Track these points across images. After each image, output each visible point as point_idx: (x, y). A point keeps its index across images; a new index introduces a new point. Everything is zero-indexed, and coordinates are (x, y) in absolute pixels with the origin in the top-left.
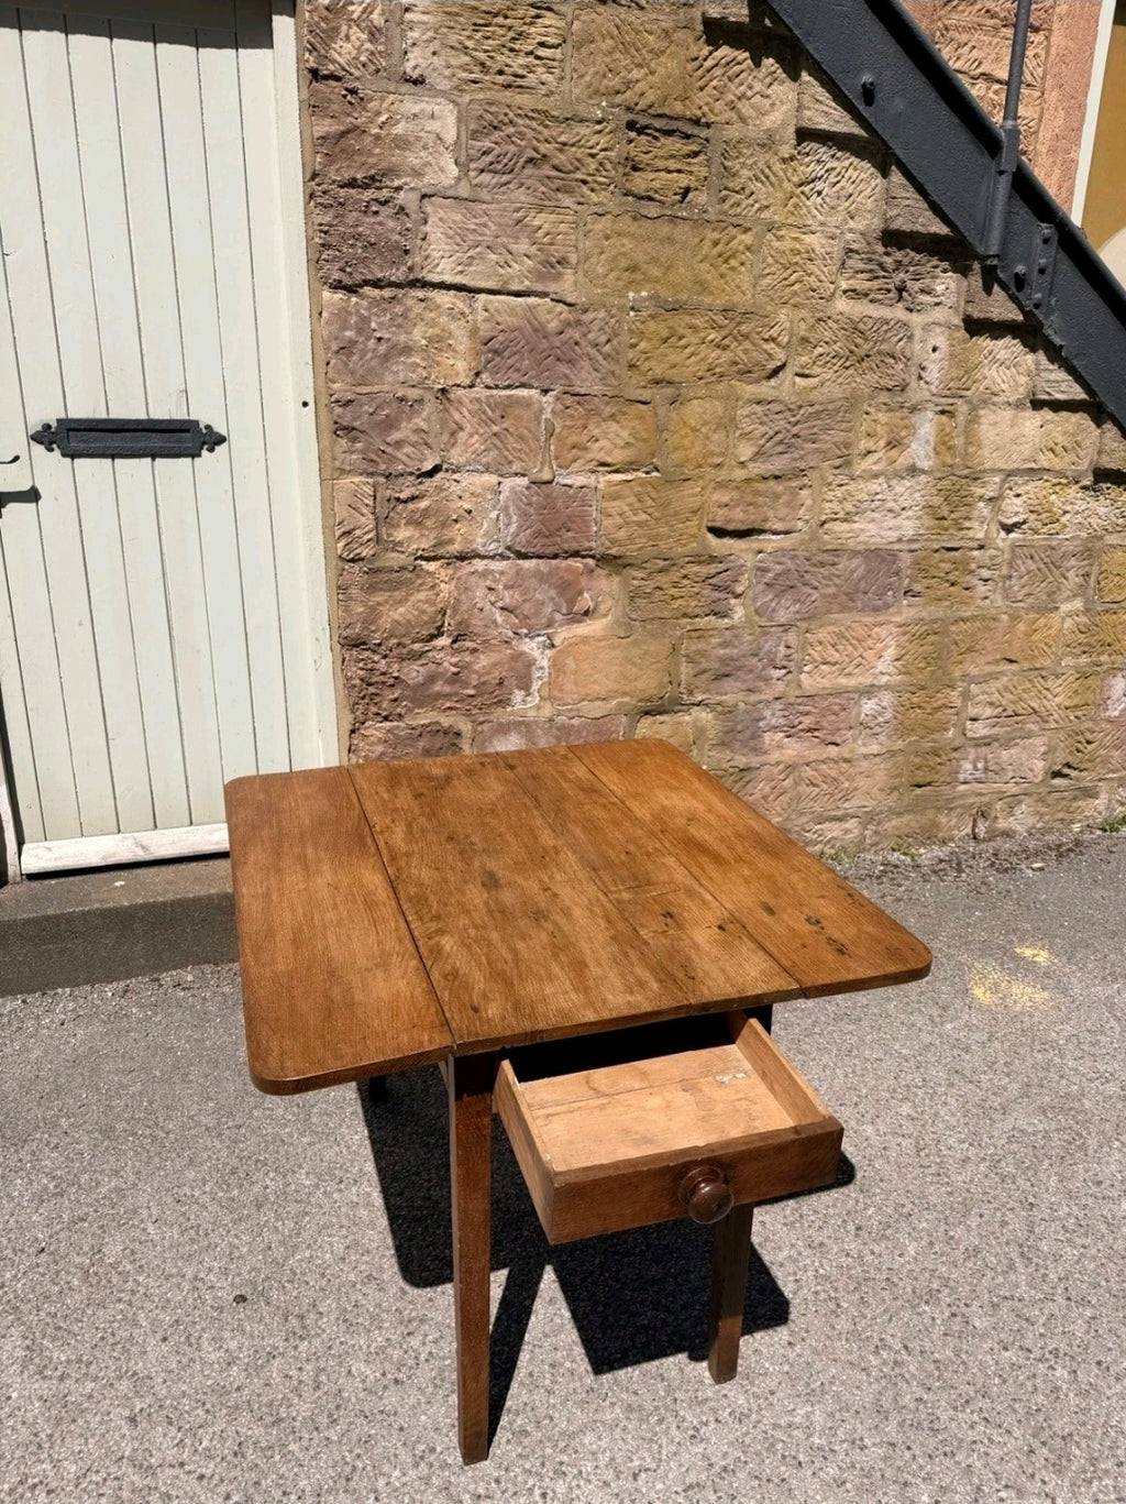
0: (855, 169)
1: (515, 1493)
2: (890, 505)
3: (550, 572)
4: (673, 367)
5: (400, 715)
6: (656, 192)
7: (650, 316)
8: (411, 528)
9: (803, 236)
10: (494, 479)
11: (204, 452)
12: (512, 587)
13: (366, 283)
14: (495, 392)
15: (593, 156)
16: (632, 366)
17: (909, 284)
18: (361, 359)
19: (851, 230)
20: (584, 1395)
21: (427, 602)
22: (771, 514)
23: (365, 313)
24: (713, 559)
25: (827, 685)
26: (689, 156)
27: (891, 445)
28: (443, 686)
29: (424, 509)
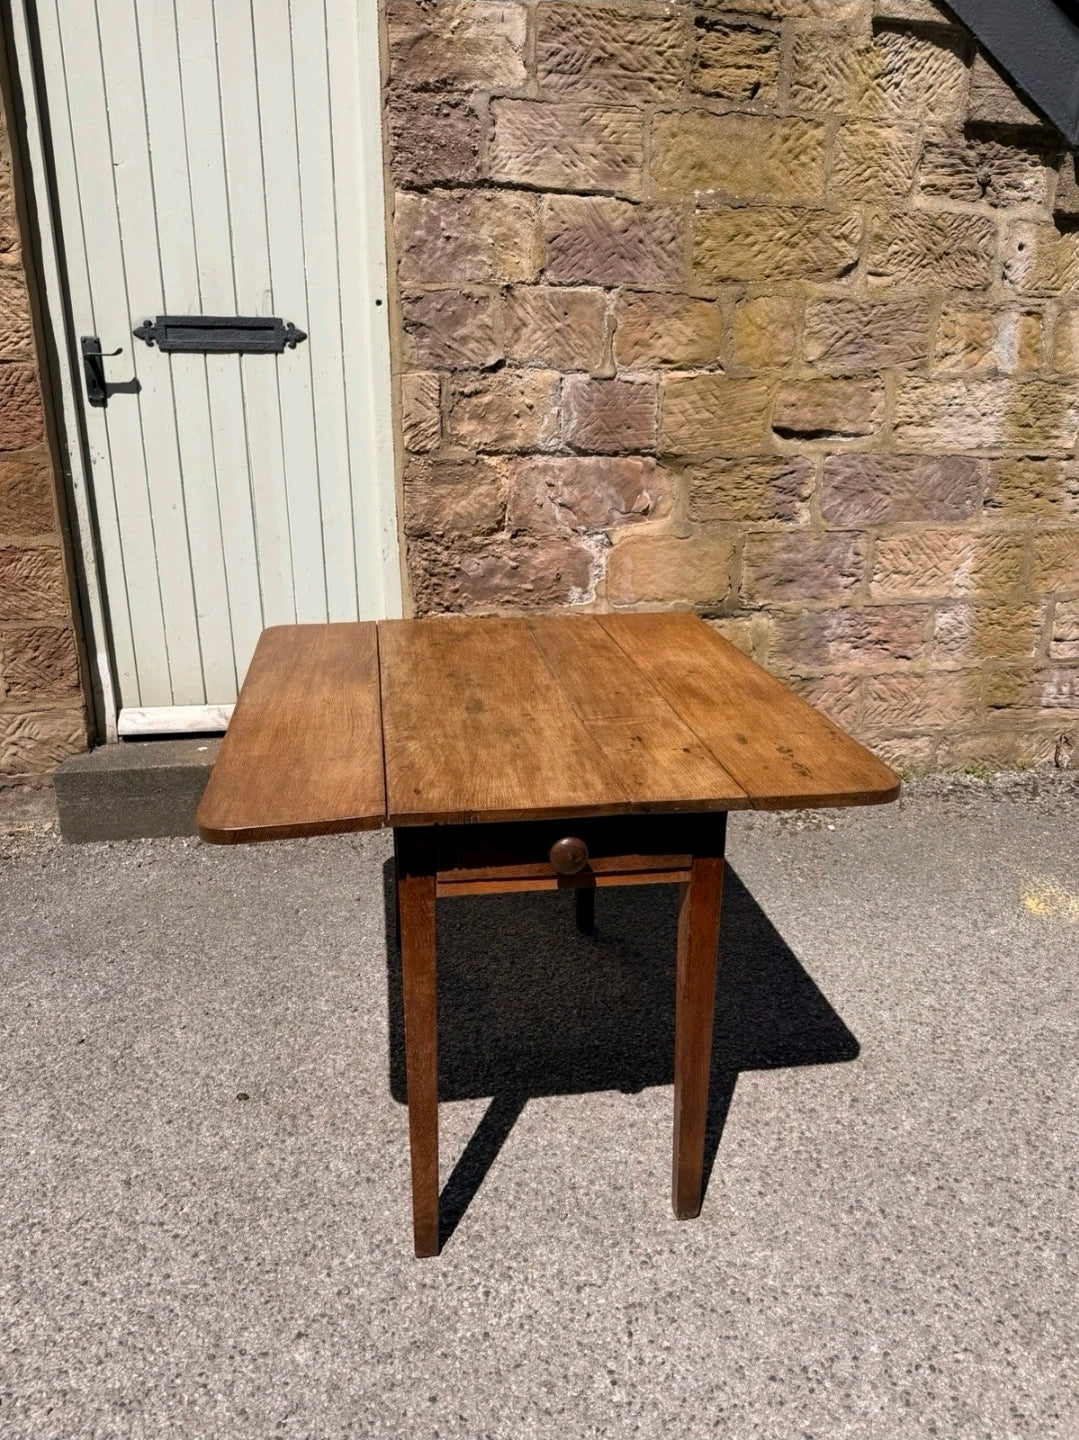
0: (937, 59)
1: (459, 1288)
2: (969, 409)
3: (609, 470)
4: (740, 264)
5: (460, 606)
6: (725, 88)
7: (716, 213)
8: (474, 422)
9: (878, 130)
10: (556, 375)
11: (287, 349)
12: (571, 483)
13: (437, 184)
14: (558, 289)
15: (660, 53)
16: (697, 264)
17: (994, 178)
18: (430, 257)
19: (930, 123)
20: (545, 1213)
21: (487, 495)
22: (840, 415)
23: (435, 213)
24: (777, 460)
25: (899, 595)
26: (759, 51)
27: (971, 347)
28: (501, 579)
29: (487, 404)
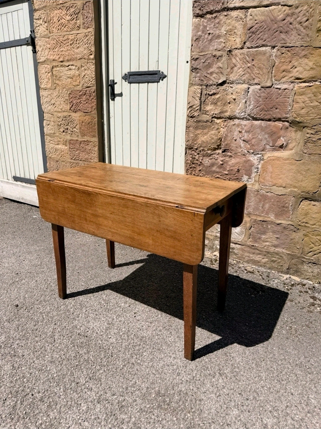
5: (201, 176)
8: (212, 105)
10: (245, 86)
11: (161, 81)
12: (249, 132)
13: (208, 13)
14: (251, 50)
18: (202, 42)
21: (215, 135)
23: (206, 24)
28: (216, 168)
29: (218, 98)
